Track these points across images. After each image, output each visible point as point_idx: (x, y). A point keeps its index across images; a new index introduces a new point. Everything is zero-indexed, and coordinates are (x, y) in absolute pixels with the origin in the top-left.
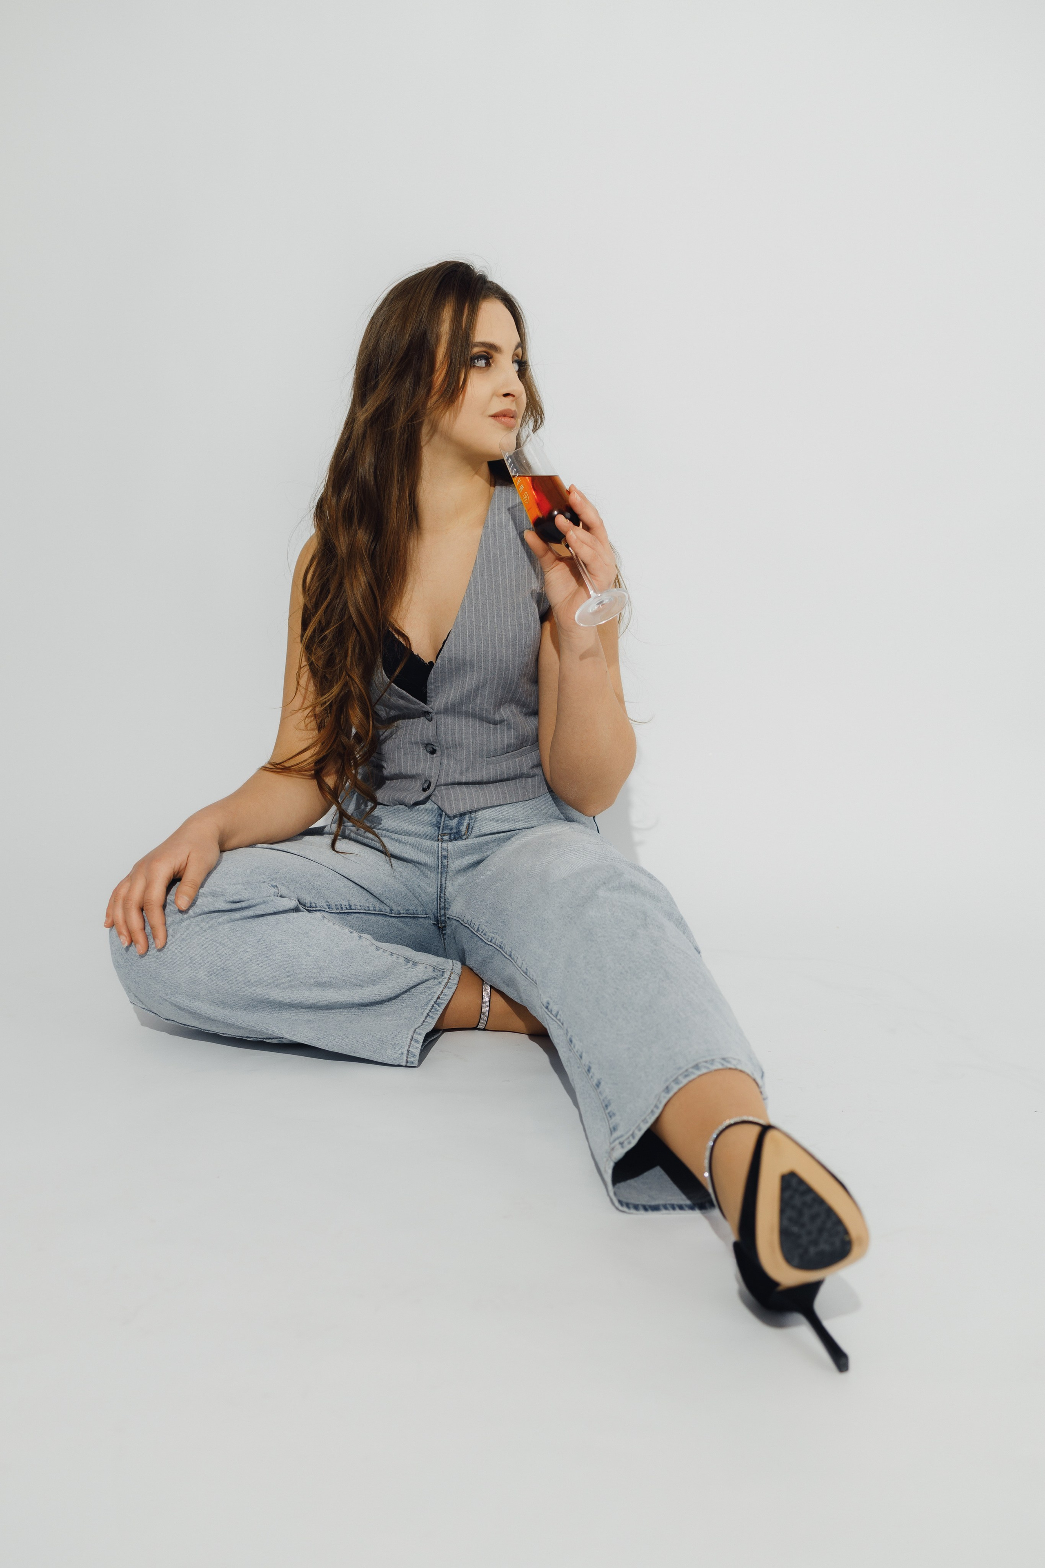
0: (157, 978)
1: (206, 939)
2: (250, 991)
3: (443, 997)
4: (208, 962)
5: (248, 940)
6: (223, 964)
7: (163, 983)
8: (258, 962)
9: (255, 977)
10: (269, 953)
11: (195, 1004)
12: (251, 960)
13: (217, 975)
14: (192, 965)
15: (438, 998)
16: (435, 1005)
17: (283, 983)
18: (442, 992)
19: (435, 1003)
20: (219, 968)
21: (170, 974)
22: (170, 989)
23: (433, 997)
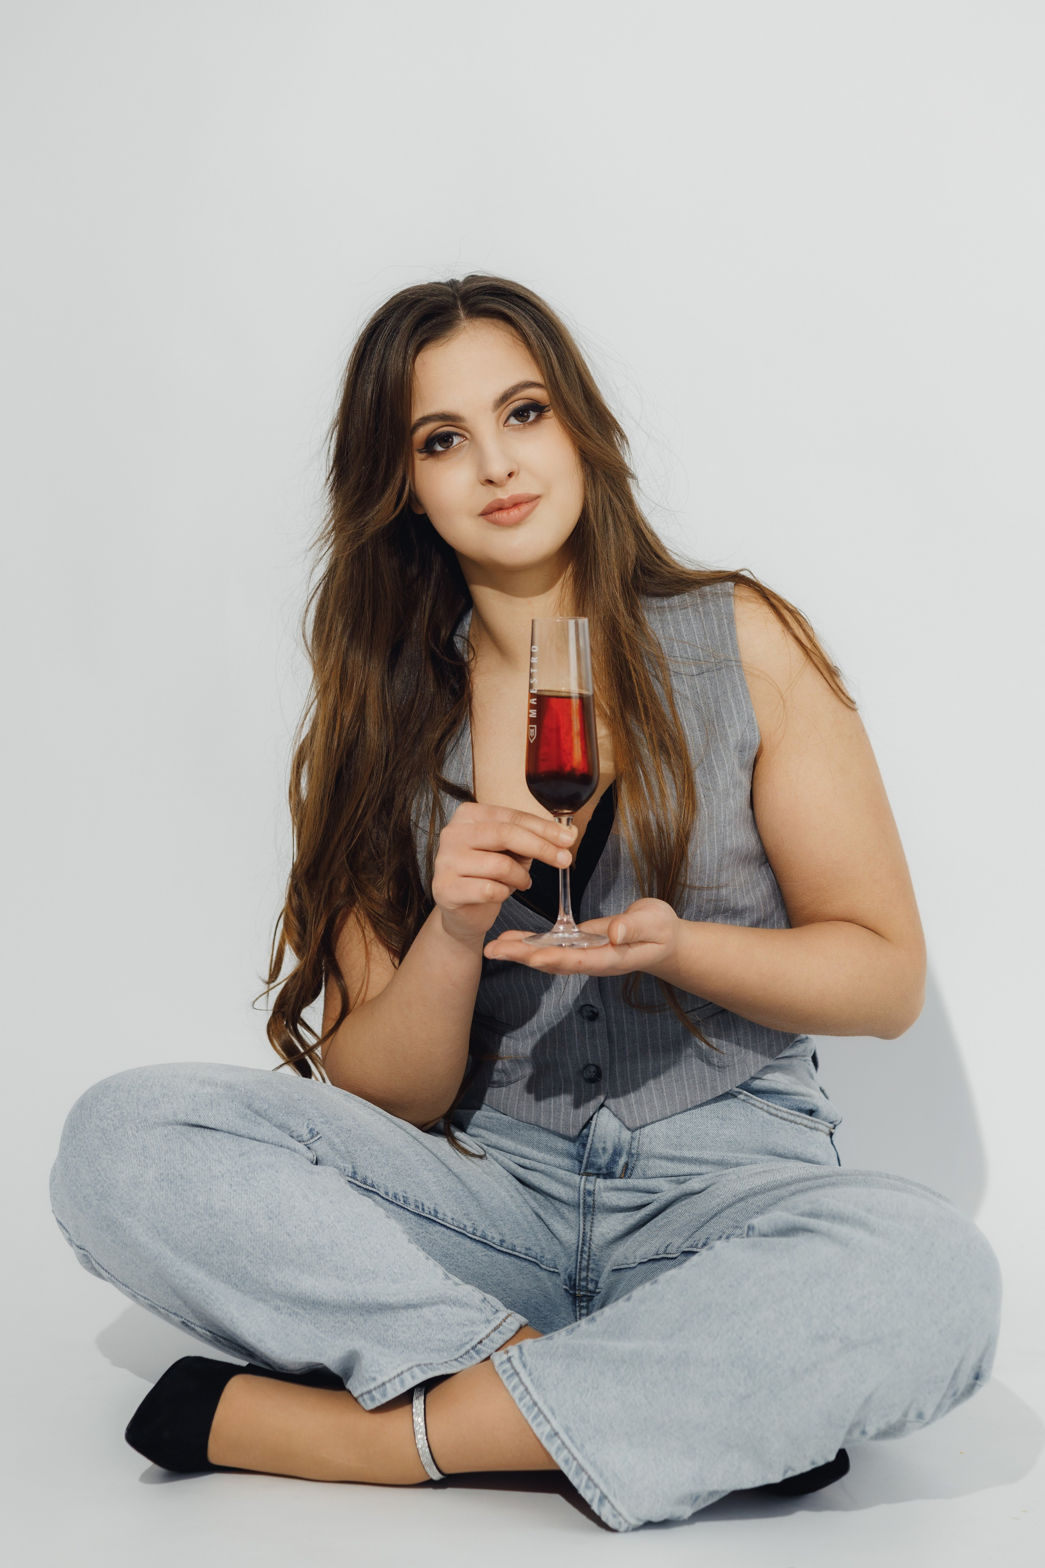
0: (92, 1164)
3: (488, 1342)
4: (165, 1160)
6: (185, 1169)
7: (97, 1173)
11: (129, 1219)
13: (171, 1182)
15: (480, 1342)
16: (472, 1351)
18: (488, 1336)
19: (473, 1348)
20: (177, 1174)
21: (110, 1162)
22: (102, 1186)
23: (471, 1340)
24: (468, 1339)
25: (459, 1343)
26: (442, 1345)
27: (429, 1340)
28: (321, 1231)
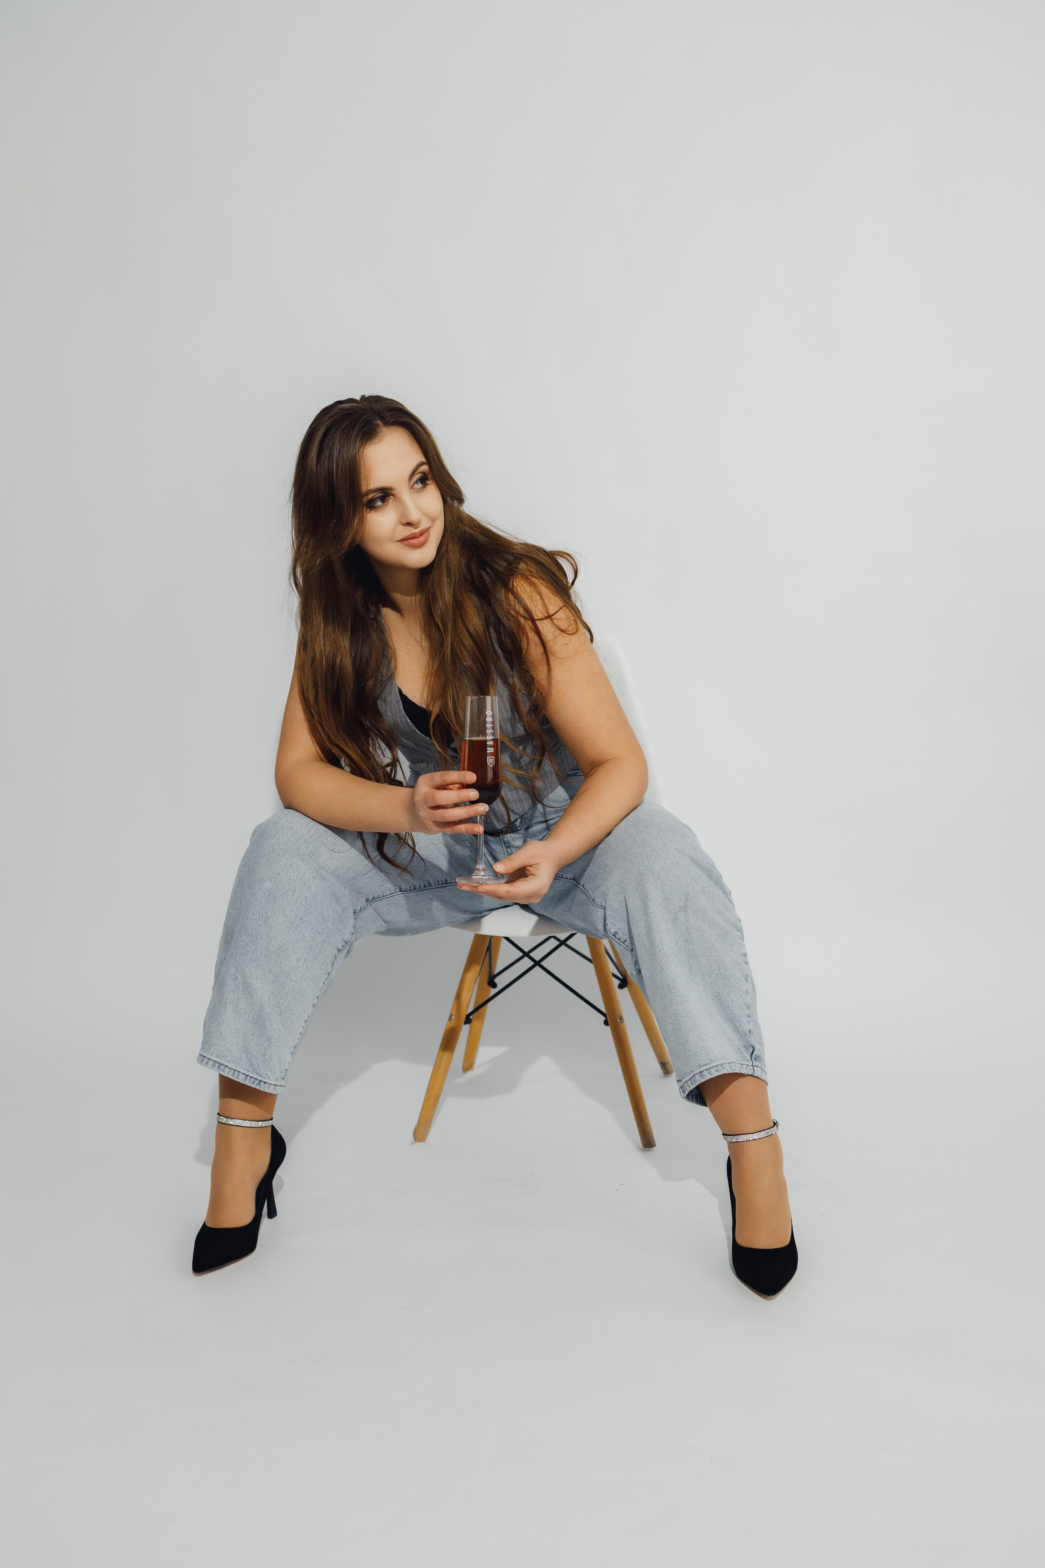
1: (296, 881)
2: (261, 923)
5: (300, 910)
8: (285, 922)
9: (273, 923)
10: (293, 929)
12: (286, 916)
13: (270, 896)
14: (273, 876)
17: (272, 946)
24: (265, 1076)
25: (261, 1073)
26: (256, 1066)
27: (256, 1058)
28: (286, 975)
